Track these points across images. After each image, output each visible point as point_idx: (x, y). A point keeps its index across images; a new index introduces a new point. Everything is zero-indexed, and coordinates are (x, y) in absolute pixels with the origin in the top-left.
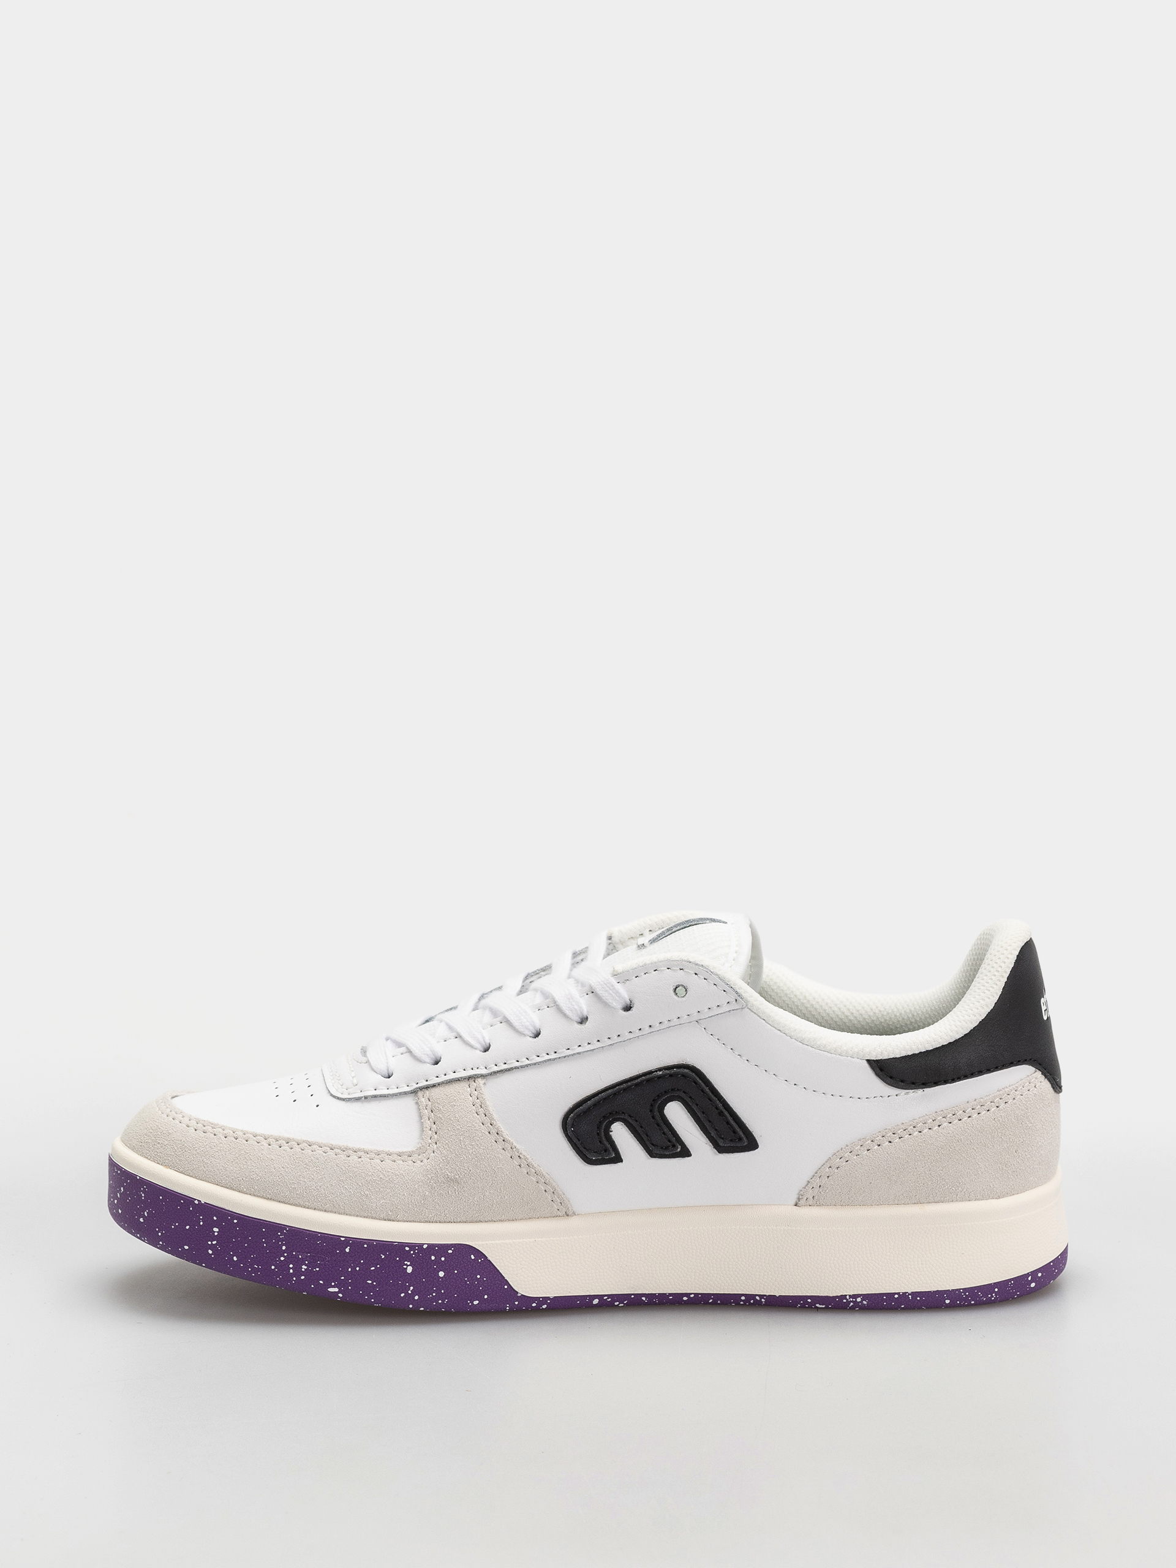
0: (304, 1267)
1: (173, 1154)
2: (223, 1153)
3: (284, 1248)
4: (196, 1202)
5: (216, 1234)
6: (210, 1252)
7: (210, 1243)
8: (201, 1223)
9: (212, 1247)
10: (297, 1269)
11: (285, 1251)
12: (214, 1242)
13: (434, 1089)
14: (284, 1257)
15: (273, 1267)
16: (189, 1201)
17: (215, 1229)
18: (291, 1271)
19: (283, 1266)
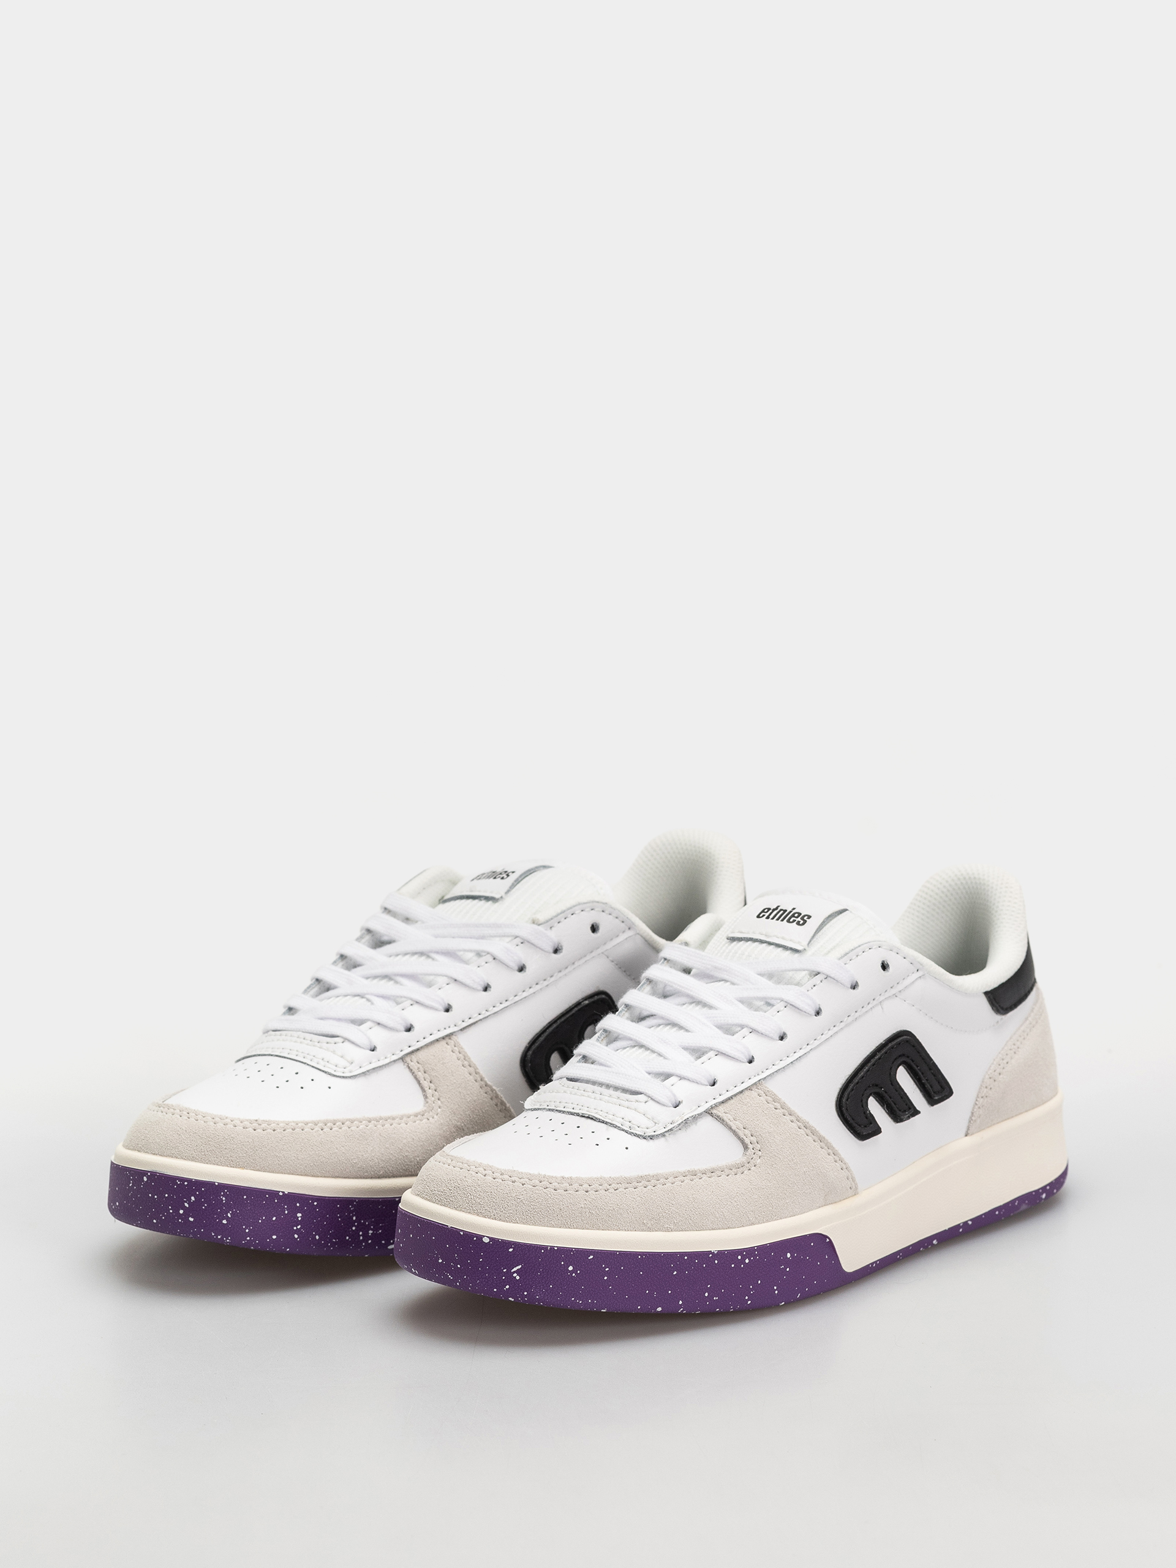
0: (371, 1232)
1: (245, 1155)
2: (290, 1145)
3: (354, 1218)
4: (281, 1194)
5: (300, 1219)
6: (296, 1236)
7: (295, 1228)
8: (286, 1212)
9: (297, 1232)
10: (365, 1235)
11: (355, 1221)
12: (299, 1227)
13: (418, 1052)
14: (355, 1226)
15: (347, 1238)
16: (274, 1193)
17: (299, 1215)
18: (361, 1238)
19: (355, 1235)
